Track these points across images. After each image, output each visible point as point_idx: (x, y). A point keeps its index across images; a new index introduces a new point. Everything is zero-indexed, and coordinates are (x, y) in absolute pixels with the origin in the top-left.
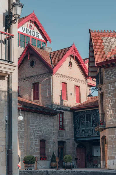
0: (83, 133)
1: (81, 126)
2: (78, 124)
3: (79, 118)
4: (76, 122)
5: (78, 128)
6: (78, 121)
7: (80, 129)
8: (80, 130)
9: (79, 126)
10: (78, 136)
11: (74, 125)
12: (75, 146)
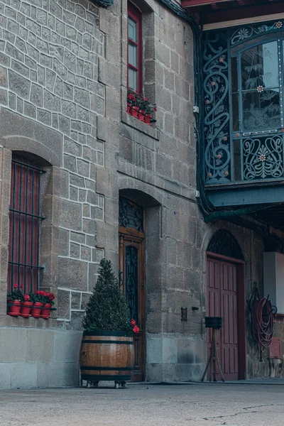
0: (262, 158)
1: (246, 116)
2: (226, 103)
3: (229, 65)
4: (211, 93)
5: (226, 130)
6: (222, 83)
7: (235, 135)
8: (237, 143)
9: (230, 116)
10: (224, 181)
11: (196, 109)
12: (200, 238)
